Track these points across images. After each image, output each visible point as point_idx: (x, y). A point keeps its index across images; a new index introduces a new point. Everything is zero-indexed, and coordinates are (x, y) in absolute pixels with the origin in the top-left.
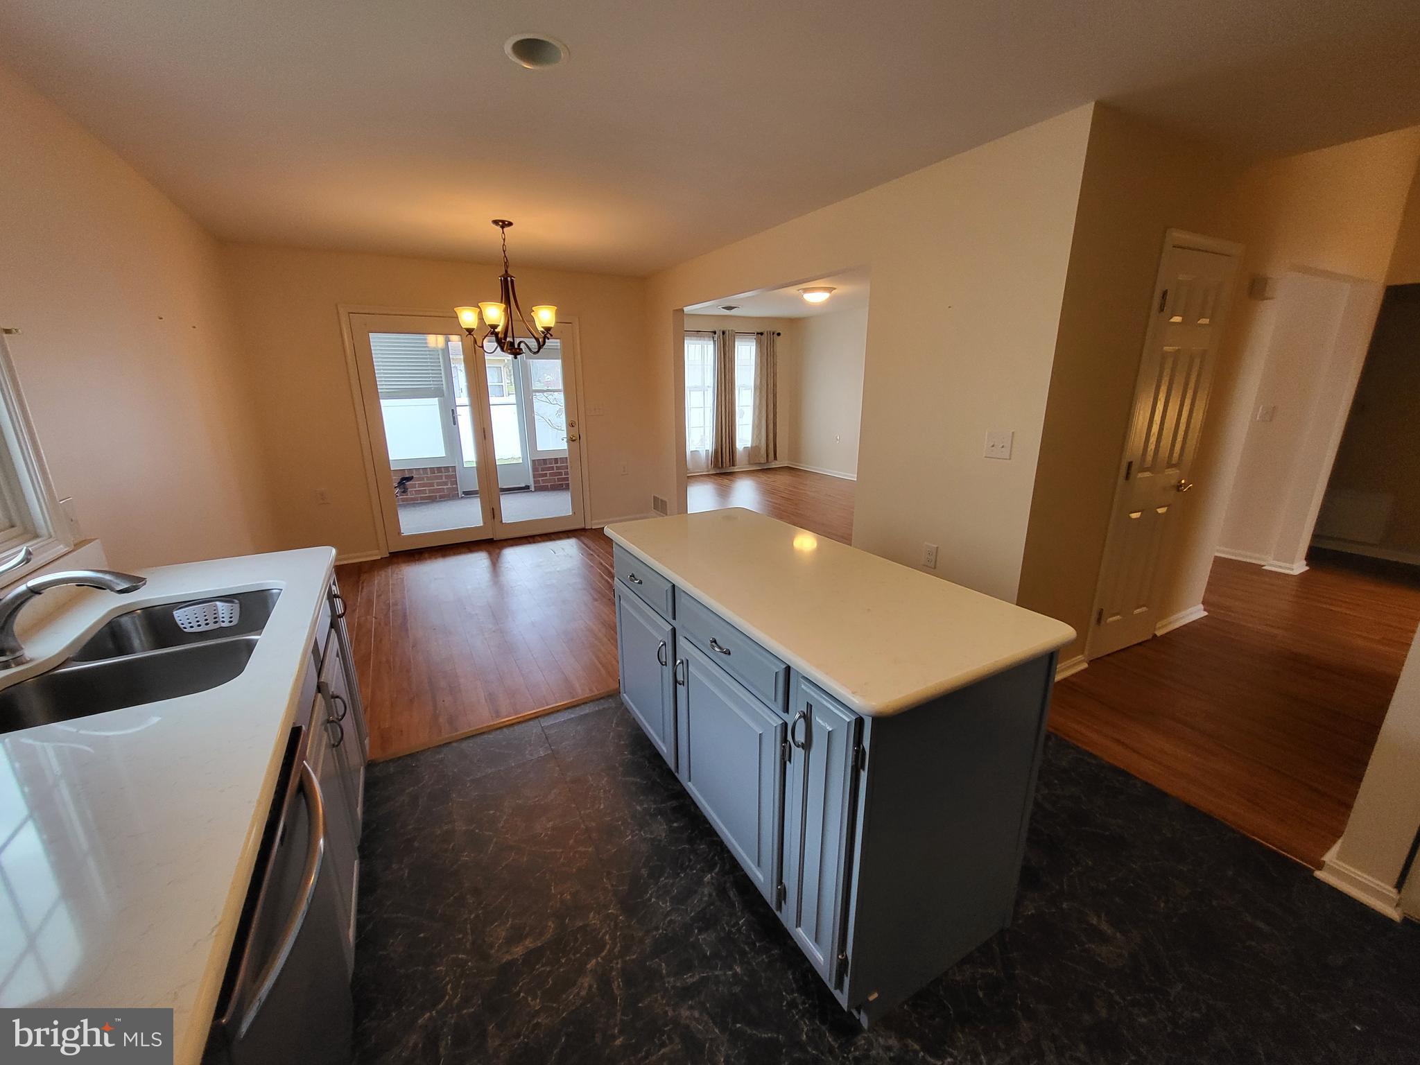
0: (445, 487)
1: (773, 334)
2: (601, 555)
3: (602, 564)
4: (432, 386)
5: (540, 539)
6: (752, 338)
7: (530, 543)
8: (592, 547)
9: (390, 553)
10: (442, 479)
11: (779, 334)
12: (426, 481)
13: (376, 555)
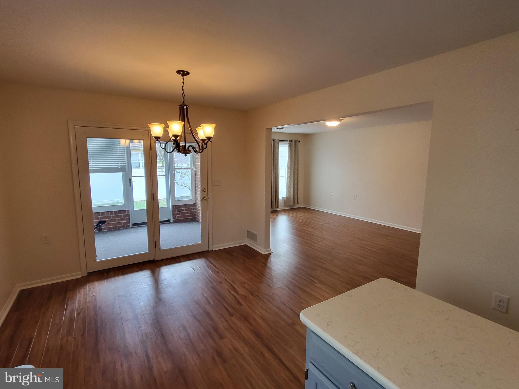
0: (122, 222)
1: (297, 141)
2: (223, 272)
3: (226, 280)
4: (119, 166)
5: (182, 259)
6: (287, 143)
7: (177, 262)
8: (217, 266)
9: (88, 273)
10: (121, 217)
11: (299, 142)
12: (111, 219)
13: (79, 275)
